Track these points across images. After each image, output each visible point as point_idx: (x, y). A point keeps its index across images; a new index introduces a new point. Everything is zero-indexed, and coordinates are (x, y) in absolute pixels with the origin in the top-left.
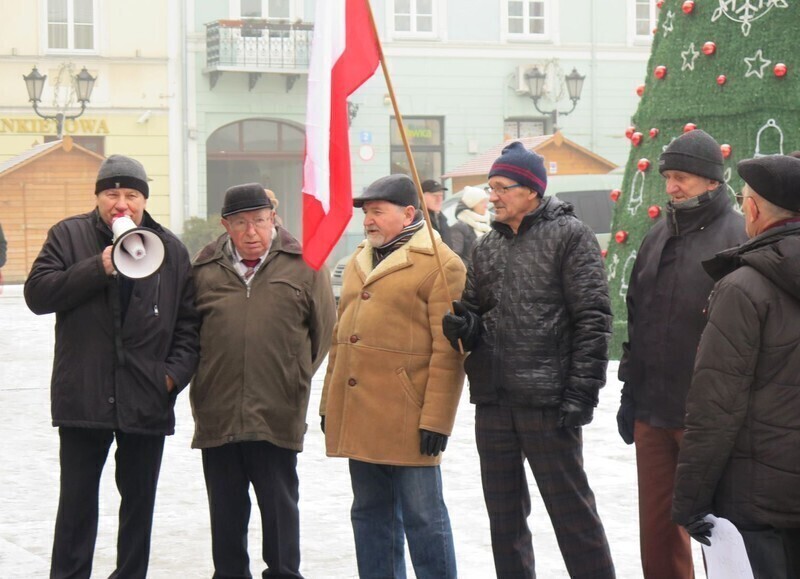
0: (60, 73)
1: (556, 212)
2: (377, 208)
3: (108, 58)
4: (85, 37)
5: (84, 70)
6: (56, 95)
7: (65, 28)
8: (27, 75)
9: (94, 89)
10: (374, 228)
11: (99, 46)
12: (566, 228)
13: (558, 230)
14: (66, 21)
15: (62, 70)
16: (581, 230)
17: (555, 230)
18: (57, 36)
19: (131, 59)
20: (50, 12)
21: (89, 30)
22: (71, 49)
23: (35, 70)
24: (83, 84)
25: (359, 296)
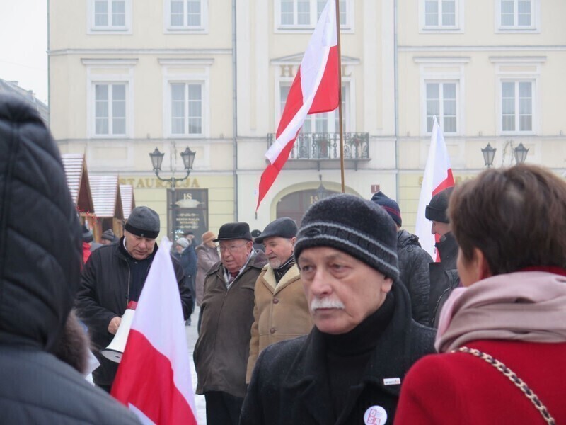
0: (506, 147)
1: (406, 242)
2: (273, 242)
3: (541, 137)
4: (527, 123)
5: (521, 145)
6: (503, 161)
7: (513, 118)
8: (484, 148)
9: (527, 156)
10: (273, 255)
11: (536, 129)
12: (412, 254)
13: (407, 254)
14: (513, 113)
15: (507, 144)
16: (422, 256)
17: (404, 254)
18: (508, 123)
19: (556, 136)
20: (504, 108)
21: (529, 118)
22: (517, 131)
23: (489, 145)
24: (520, 154)
25: (272, 302)
